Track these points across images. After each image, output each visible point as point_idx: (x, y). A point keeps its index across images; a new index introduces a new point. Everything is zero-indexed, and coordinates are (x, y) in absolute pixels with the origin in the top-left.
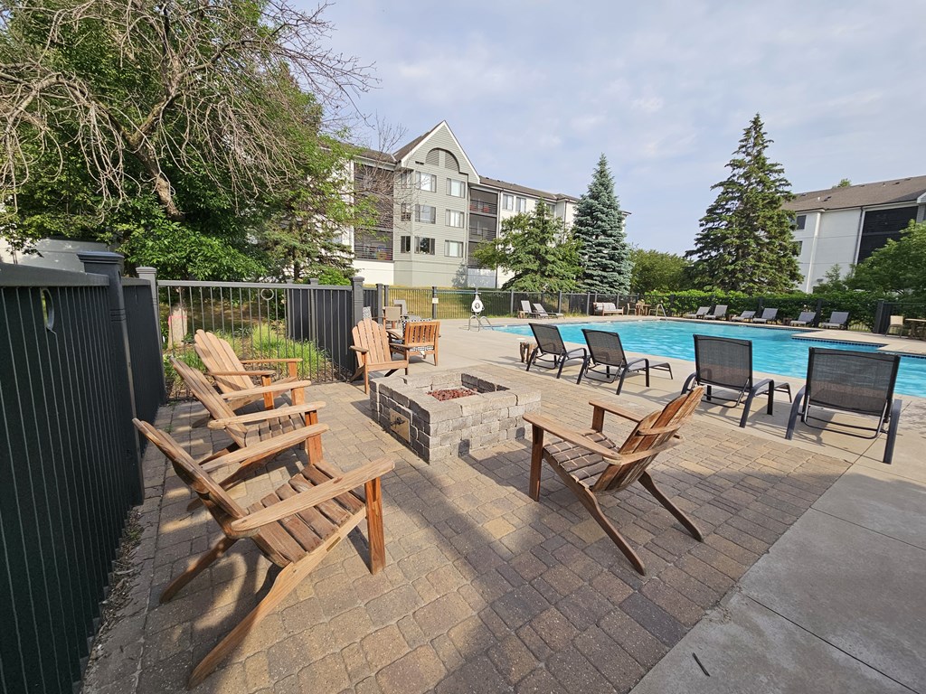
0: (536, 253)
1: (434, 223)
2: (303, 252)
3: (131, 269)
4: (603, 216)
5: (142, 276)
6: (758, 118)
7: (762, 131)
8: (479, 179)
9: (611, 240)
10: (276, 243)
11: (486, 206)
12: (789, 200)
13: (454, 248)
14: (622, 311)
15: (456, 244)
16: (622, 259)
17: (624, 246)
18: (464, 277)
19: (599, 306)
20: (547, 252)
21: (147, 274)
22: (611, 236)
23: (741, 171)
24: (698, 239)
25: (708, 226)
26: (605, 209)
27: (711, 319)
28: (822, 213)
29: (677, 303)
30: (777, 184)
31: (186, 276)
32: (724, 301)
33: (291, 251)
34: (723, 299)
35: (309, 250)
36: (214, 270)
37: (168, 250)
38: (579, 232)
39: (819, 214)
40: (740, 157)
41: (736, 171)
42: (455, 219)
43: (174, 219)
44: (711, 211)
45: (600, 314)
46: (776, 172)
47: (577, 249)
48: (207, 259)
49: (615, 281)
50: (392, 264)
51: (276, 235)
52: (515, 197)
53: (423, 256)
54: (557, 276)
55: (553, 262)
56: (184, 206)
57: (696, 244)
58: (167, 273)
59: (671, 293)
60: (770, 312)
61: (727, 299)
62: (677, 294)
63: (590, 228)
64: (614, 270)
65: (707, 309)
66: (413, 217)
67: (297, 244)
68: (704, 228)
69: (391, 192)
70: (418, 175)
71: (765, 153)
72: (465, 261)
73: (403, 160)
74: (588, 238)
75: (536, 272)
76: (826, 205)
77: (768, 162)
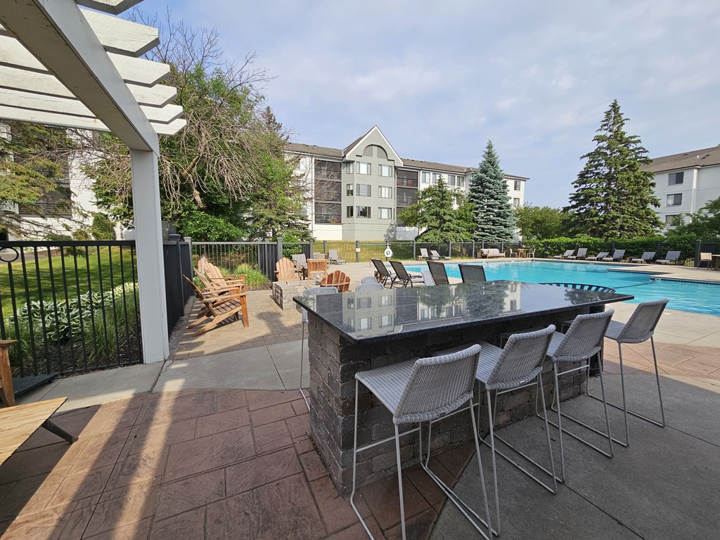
0: (437, 214)
1: (370, 196)
2: (277, 221)
3: (182, 239)
4: (491, 186)
5: (186, 241)
6: (616, 103)
7: (620, 112)
8: (402, 163)
9: (497, 202)
10: (262, 216)
11: (410, 181)
12: (648, 164)
13: (385, 213)
14: (504, 254)
15: (387, 210)
16: (508, 216)
17: (508, 207)
18: (393, 233)
19: (485, 251)
20: (445, 214)
21: (188, 240)
22: (497, 199)
23: (605, 144)
24: (571, 198)
25: (581, 187)
26: (492, 180)
27: (573, 259)
28: (699, 169)
29: (549, 247)
30: (637, 151)
31: (207, 240)
32: (585, 245)
33: (270, 221)
34: (584, 243)
35: (280, 220)
36: (220, 236)
37: (199, 226)
38: (474, 197)
39: (695, 171)
40: (602, 133)
41: (601, 144)
42: (385, 192)
43: (201, 210)
44: (582, 175)
45: (485, 257)
46: (634, 142)
47: (471, 210)
48: (217, 230)
49: (502, 232)
50: (341, 226)
51: (262, 212)
52: (431, 173)
53: (363, 219)
54: (453, 230)
55: (450, 221)
56: (206, 203)
57: (570, 202)
58: (198, 238)
59: (546, 240)
60: (619, 253)
61: (587, 243)
62: (549, 241)
63: (481, 194)
64: (501, 225)
65: (572, 251)
66: (355, 193)
67: (273, 217)
68: (578, 188)
69: (339, 177)
70: (358, 164)
71: (623, 129)
72: (394, 222)
73: (347, 155)
74: (480, 202)
75: (438, 228)
76: (705, 162)
77: (626, 136)
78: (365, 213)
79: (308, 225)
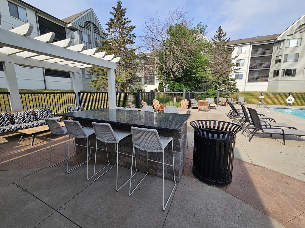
1: (297, 61)
43: (173, 80)
50: (267, 83)
66: (282, 61)
69: (271, 52)
70: (288, 41)
73: (279, 37)
78: (288, 73)
79: (235, 83)
